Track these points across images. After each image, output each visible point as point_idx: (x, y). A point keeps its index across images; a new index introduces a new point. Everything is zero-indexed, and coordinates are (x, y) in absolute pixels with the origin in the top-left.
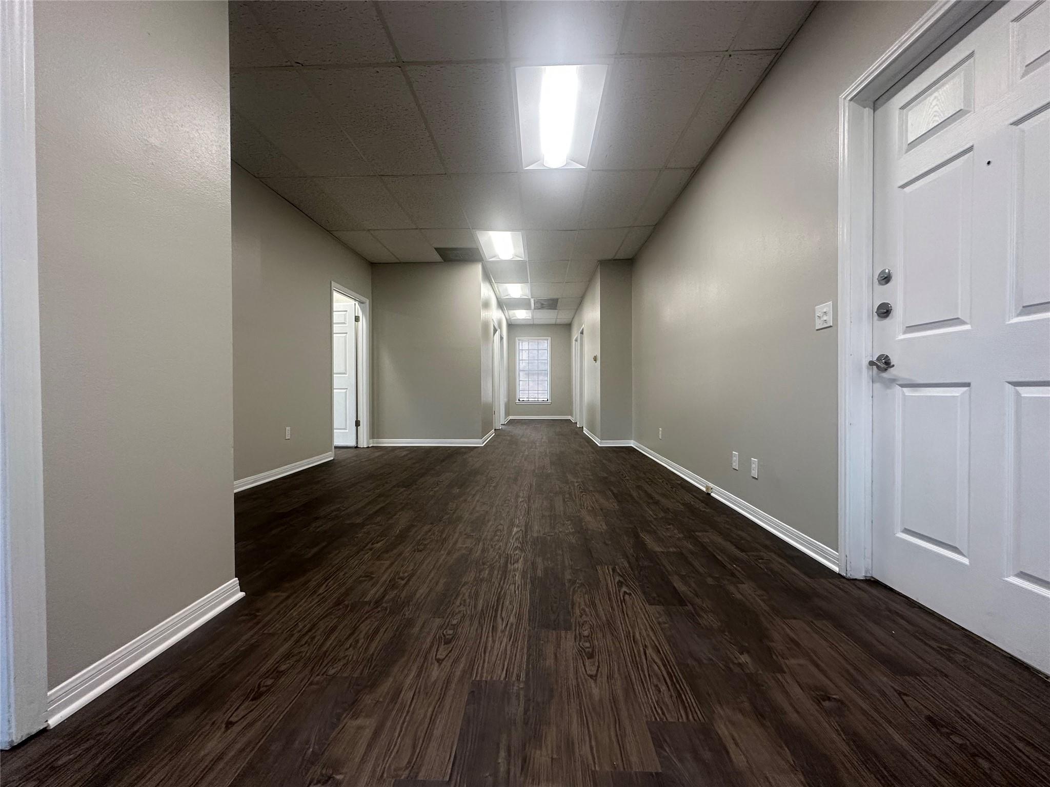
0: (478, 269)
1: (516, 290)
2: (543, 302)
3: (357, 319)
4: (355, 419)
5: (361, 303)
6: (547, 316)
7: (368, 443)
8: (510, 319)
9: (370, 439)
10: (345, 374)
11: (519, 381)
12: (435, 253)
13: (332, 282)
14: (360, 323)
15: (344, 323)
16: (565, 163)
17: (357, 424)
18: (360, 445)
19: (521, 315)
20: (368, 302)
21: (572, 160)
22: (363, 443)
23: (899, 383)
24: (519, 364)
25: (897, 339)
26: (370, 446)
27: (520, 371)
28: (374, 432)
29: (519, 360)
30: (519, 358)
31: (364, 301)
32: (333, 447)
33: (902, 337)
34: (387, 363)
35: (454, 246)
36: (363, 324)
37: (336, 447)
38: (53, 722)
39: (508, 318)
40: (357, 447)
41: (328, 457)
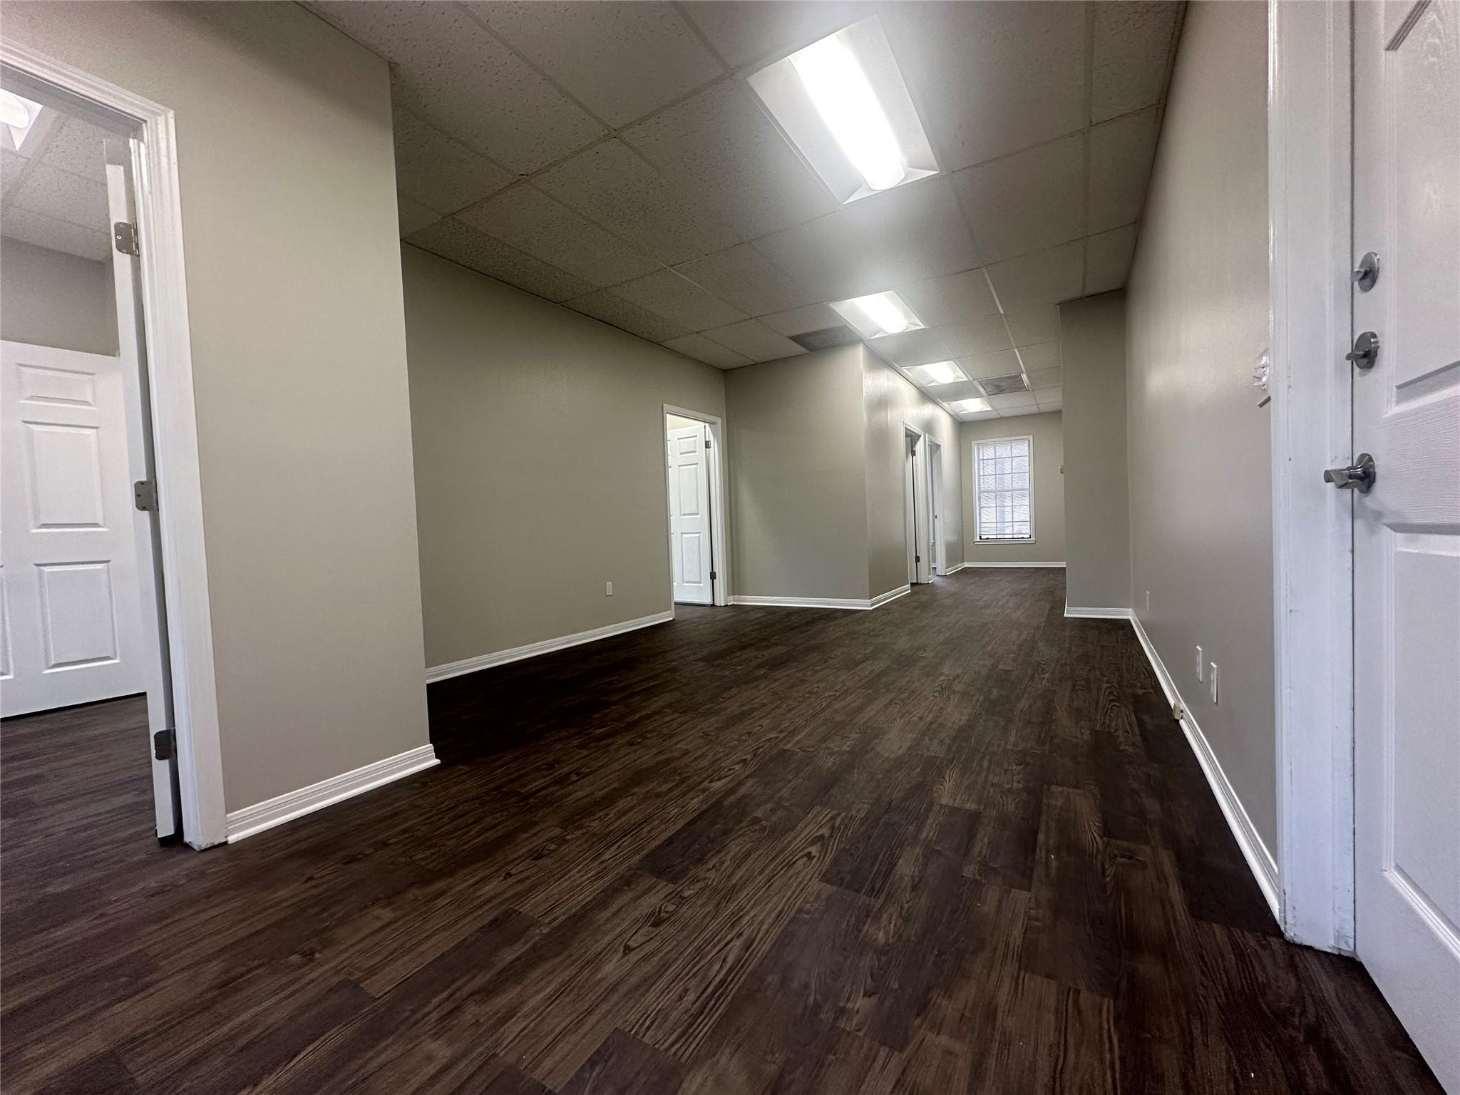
0: (859, 353)
1: (943, 372)
2: (996, 383)
3: (707, 445)
4: (709, 571)
5: (711, 423)
6: (1010, 404)
7: (726, 600)
8: (957, 415)
9: (729, 595)
10: (697, 514)
11: (981, 508)
12: (793, 344)
13: (664, 405)
14: (712, 449)
15: (694, 452)
16: (903, 176)
17: (713, 576)
18: (717, 603)
19: (974, 406)
20: (719, 420)
21: (913, 167)
22: (720, 602)
23: (1387, 521)
24: (979, 481)
25: (1384, 417)
26: (729, 604)
27: (980, 492)
28: (735, 586)
29: (979, 476)
30: (979, 473)
31: (715, 421)
32: (673, 604)
33: (1395, 410)
34: (746, 497)
35: (815, 329)
36: (715, 450)
37: (675, 603)
38: (232, 839)
39: (952, 413)
40: (713, 605)
41: (666, 617)
